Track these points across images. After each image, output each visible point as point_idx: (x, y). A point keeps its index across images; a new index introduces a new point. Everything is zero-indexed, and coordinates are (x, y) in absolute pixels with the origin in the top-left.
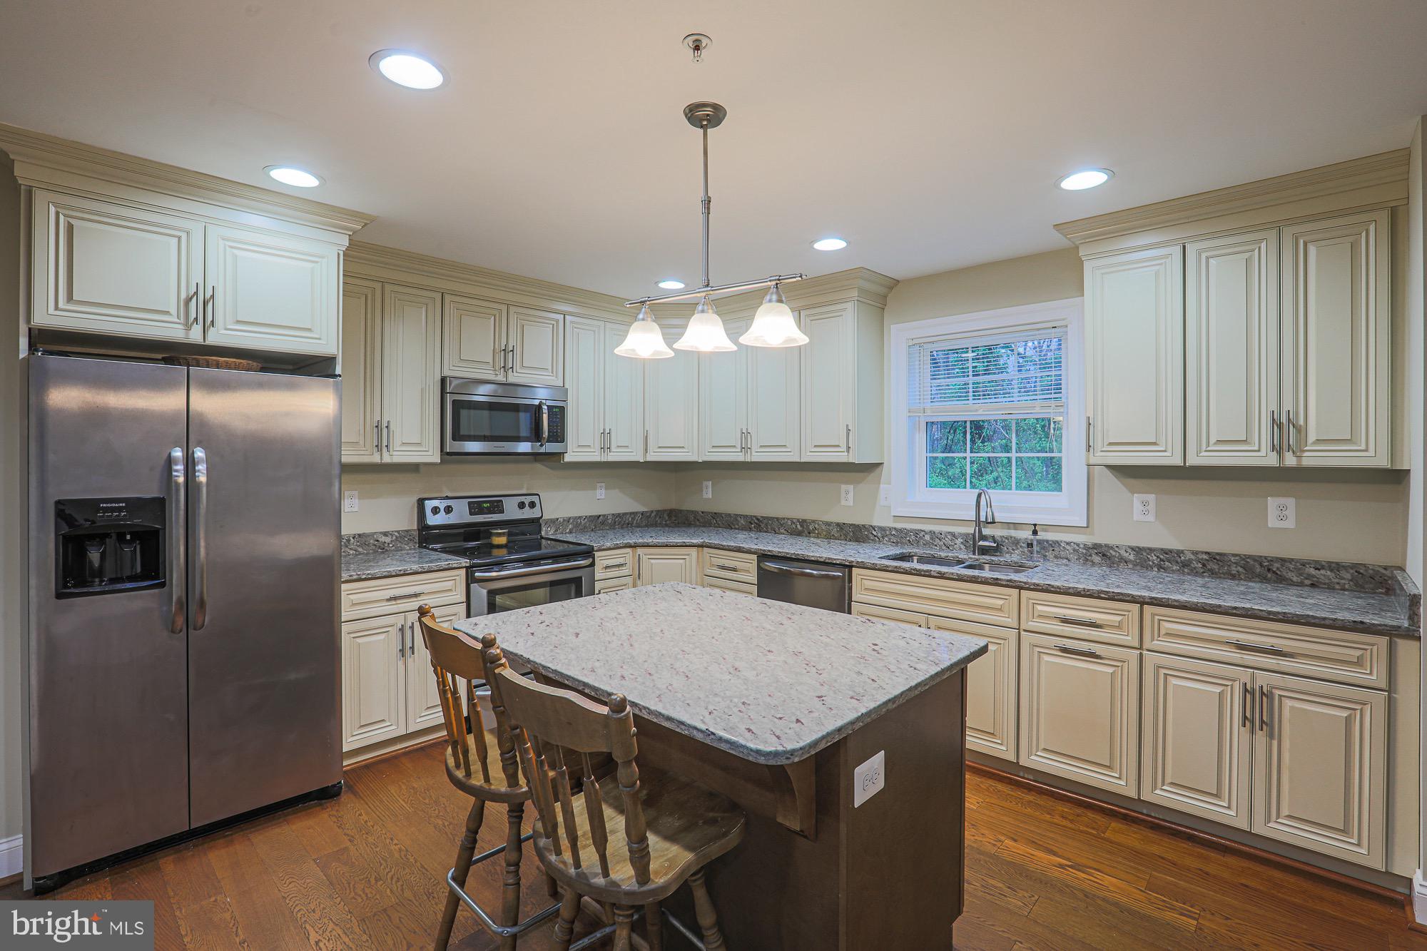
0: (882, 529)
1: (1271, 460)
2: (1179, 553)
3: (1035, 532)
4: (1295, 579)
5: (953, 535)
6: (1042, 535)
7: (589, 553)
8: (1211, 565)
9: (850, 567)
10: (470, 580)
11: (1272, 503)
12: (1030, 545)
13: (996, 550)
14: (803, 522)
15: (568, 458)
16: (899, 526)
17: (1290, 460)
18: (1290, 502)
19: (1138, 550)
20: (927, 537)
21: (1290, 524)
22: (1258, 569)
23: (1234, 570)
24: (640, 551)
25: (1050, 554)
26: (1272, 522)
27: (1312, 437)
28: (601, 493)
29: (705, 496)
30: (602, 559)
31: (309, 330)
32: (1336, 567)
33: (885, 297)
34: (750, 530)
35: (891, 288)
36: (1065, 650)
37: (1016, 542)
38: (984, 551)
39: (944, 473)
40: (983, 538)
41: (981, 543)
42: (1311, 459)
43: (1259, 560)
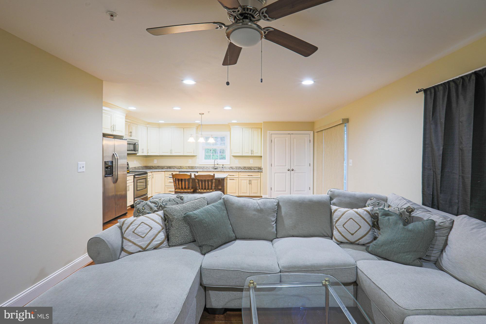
0: (197, 167)
1: (251, 155)
2: (241, 167)
3: (223, 165)
4: (253, 169)
5: (210, 167)
6: (224, 166)
7: (146, 173)
8: (244, 168)
9: (198, 172)
10: (134, 177)
11: (250, 160)
12: (222, 167)
13: (217, 169)
14: (180, 167)
15: (138, 154)
16: (200, 166)
17: (253, 155)
18: (252, 160)
19: (236, 167)
20: (205, 167)
21: (252, 163)
22: (249, 168)
23: (247, 168)
24: (153, 173)
25: (225, 169)
26: (251, 163)
27: (254, 152)
28: (135, 162)
29: (154, 162)
30: (149, 174)
31: (122, 131)
32: (256, 167)
33: (198, 127)
34: (168, 169)
35: (199, 126)
36: (230, 179)
37: (220, 167)
38: (215, 169)
39: (207, 157)
40: (215, 167)
41: (215, 168)
42: (254, 155)
43: (249, 167)
